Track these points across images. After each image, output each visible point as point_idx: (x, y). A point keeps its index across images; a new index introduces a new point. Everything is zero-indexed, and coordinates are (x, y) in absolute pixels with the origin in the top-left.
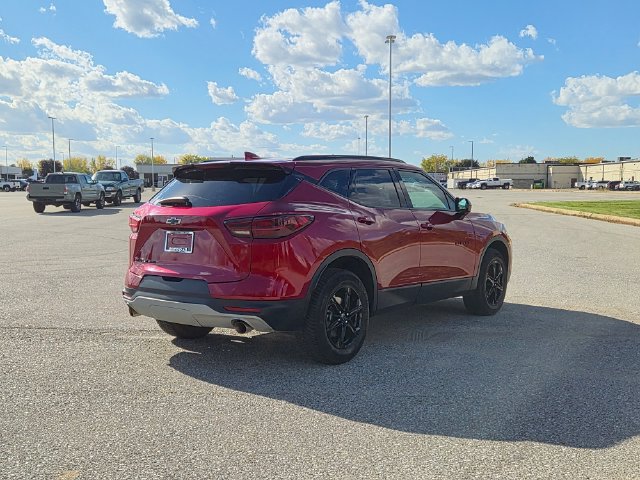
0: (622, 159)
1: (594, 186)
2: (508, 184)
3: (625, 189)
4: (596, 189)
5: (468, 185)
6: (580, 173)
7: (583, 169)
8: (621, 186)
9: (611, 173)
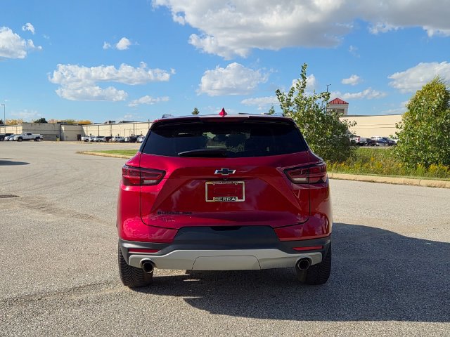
0: (110, 122)
1: (95, 139)
2: (39, 138)
3: (116, 141)
4: (97, 141)
5: (6, 138)
6: (82, 131)
7: (85, 128)
8: (113, 139)
9: (105, 131)
